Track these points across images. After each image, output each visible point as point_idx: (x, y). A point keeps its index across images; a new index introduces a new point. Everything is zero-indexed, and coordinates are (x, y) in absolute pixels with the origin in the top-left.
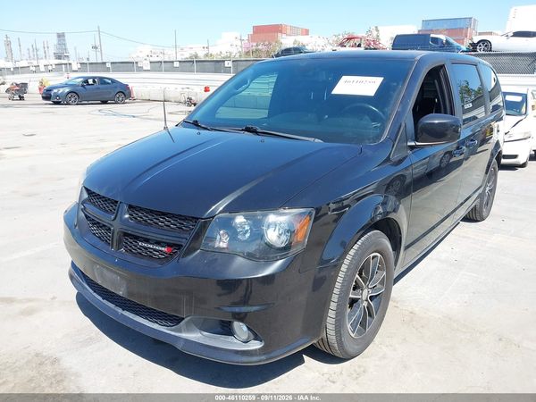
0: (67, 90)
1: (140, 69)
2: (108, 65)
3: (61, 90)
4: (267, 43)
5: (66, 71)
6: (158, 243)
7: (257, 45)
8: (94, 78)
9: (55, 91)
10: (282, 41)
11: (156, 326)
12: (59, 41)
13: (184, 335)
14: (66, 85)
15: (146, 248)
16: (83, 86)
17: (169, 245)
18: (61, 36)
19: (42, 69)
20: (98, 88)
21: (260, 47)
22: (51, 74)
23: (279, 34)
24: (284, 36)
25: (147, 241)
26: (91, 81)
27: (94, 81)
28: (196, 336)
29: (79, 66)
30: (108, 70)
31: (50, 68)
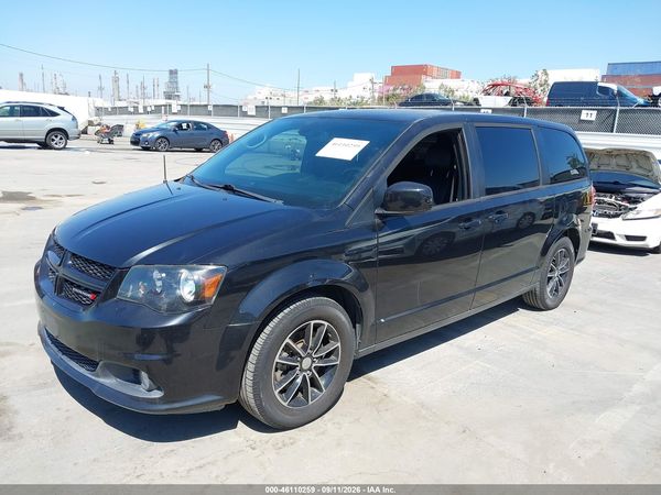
0: (157, 135)
1: (245, 114)
2: (211, 108)
3: (151, 135)
4: (406, 87)
5: (166, 112)
6: (86, 290)
7: (394, 90)
8: (188, 122)
9: (145, 135)
10: (426, 85)
11: (82, 371)
12: (171, 78)
13: (101, 380)
14: (158, 129)
15: (78, 294)
16: (175, 131)
17: (94, 292)
18: (173, 73)
19: (141, 110)
20: (192, 134)
21: (398, 91)
22: (150, 116)
23: (423, 77)
24: (429, 79)
25: (79, 287)
26: (184, 126)
27: (188, 126)
28: (110, 382)
29: (179, 108)
30: (209, 114)
31: (149, 109)
